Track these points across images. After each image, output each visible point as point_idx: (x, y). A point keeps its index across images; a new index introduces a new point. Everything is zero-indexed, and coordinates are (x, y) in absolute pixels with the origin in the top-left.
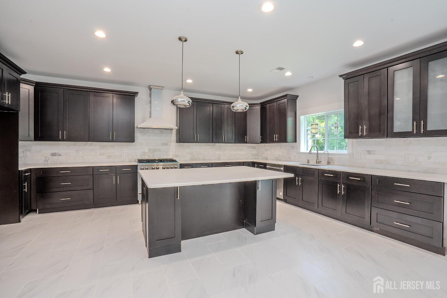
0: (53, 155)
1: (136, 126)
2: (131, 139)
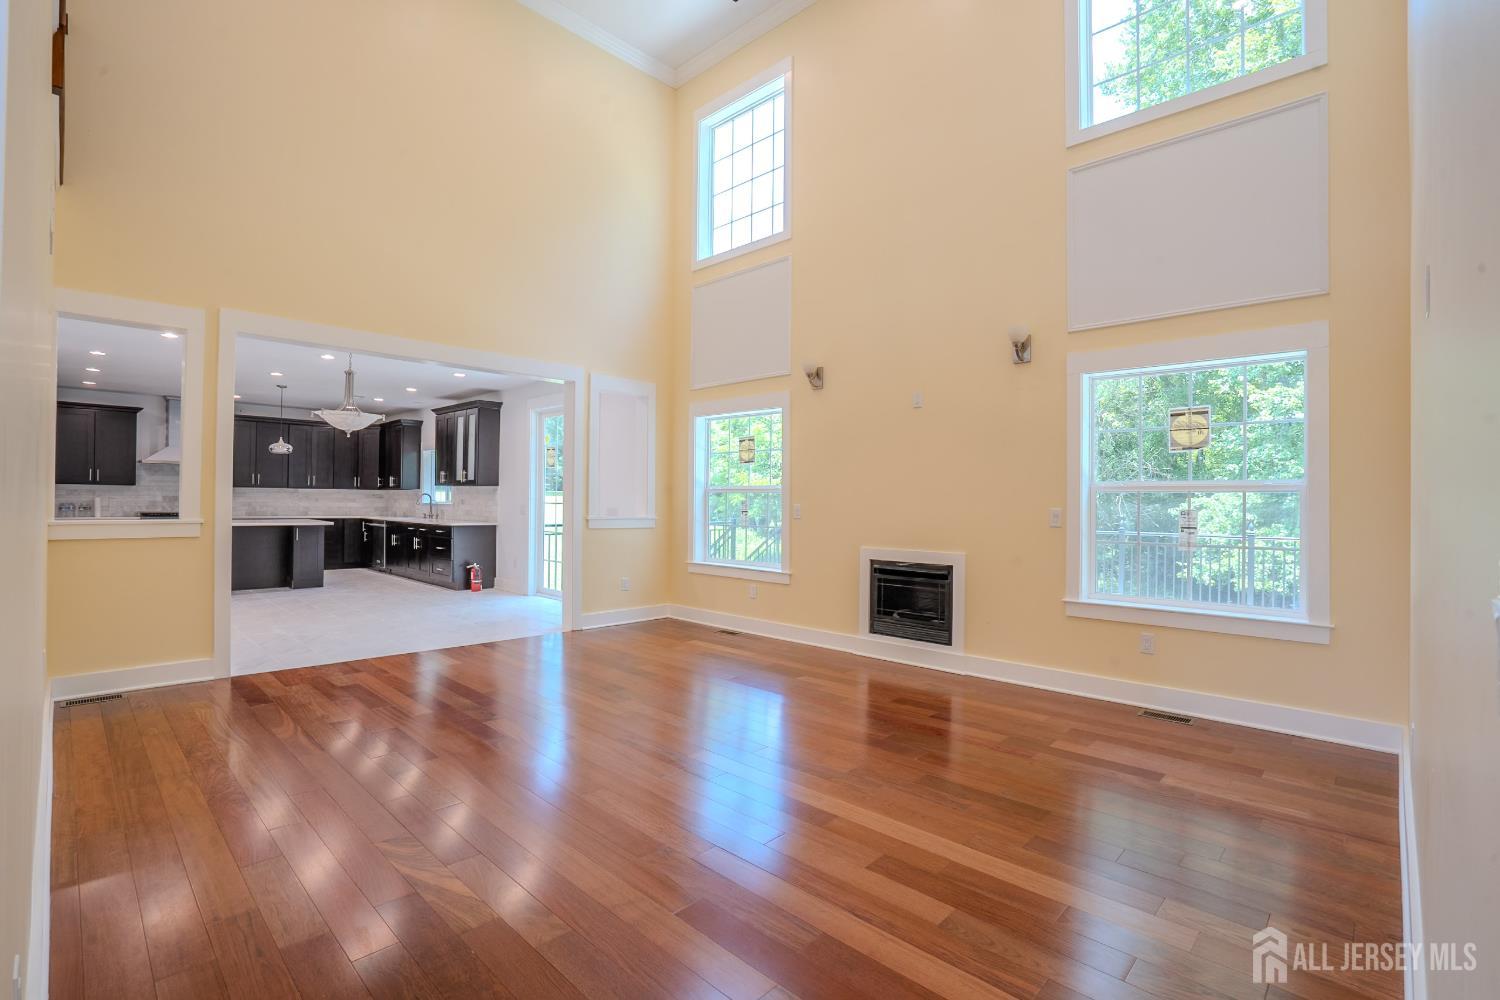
1: (137, 459)
2: (130, 480)
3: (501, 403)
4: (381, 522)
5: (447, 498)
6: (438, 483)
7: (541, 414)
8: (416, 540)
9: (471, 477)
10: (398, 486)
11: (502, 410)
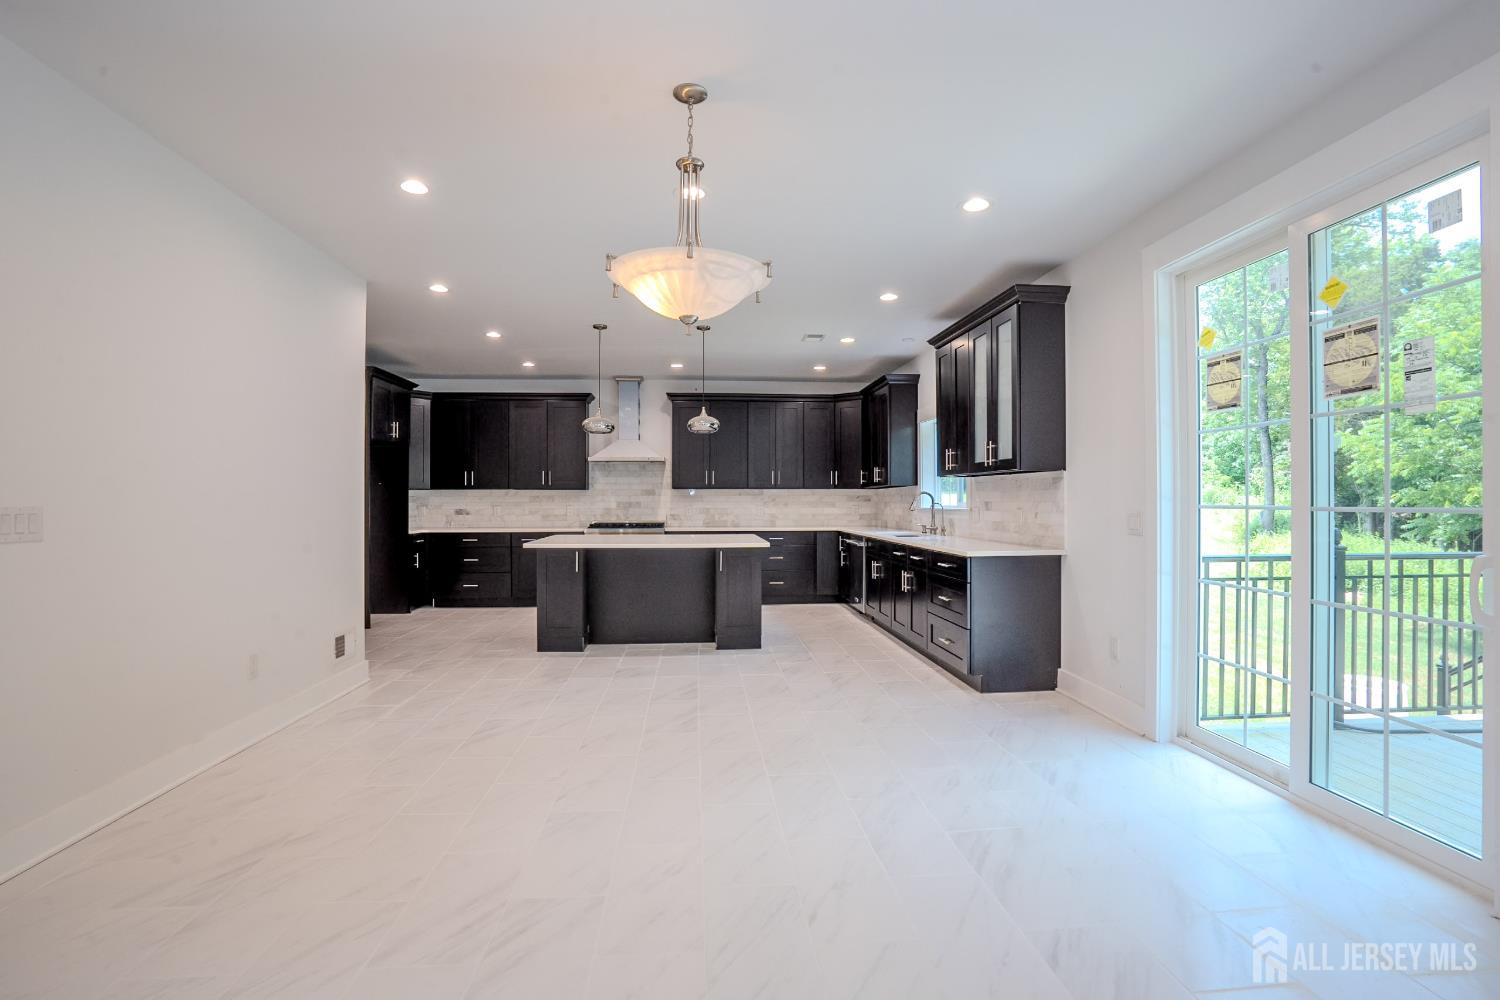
0: (459, 512)
1: (590, 458)
2: (580, 482)
3: (1067, 289)
4: (859, 538)
5: (960, 500)
6: (942, 471)
7: (1185, 280)
8: (905, 575)
9: (1006, 452)
10: (884, 483)
11: (1066, 304)
